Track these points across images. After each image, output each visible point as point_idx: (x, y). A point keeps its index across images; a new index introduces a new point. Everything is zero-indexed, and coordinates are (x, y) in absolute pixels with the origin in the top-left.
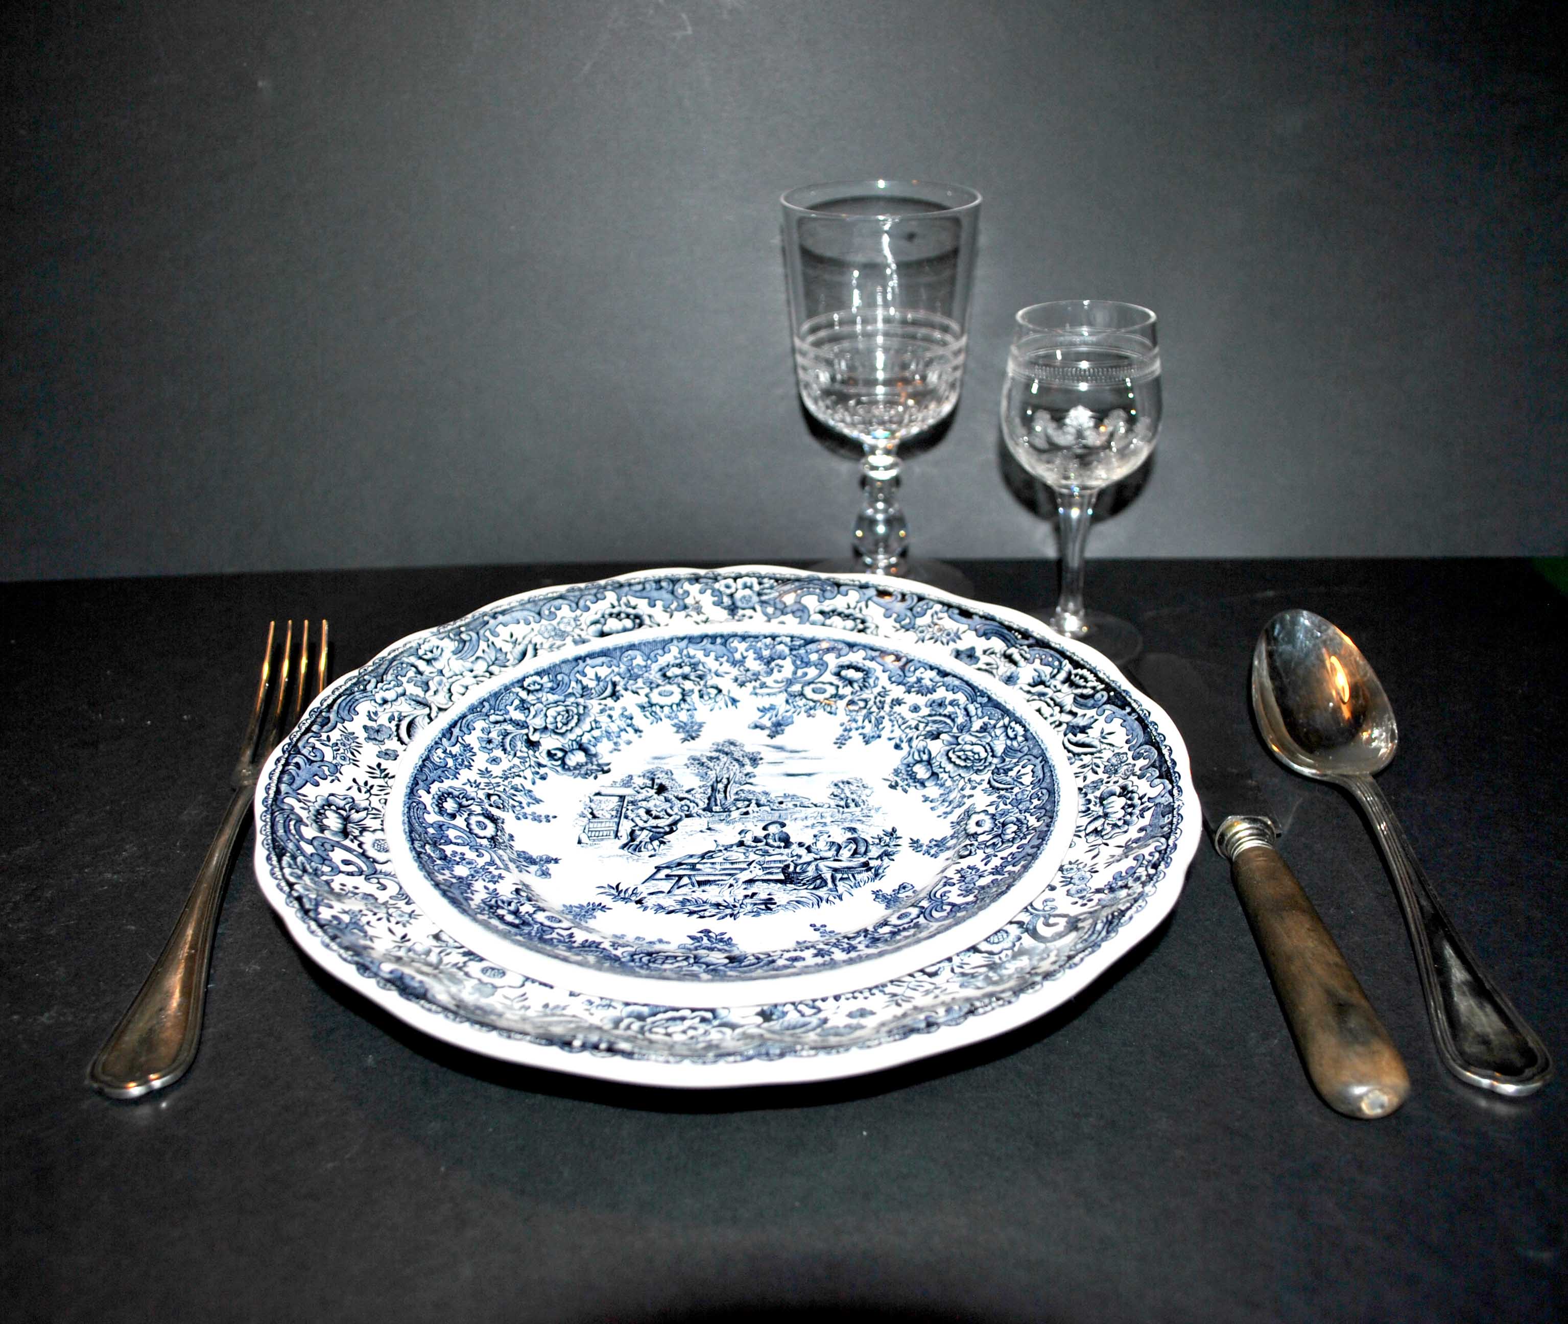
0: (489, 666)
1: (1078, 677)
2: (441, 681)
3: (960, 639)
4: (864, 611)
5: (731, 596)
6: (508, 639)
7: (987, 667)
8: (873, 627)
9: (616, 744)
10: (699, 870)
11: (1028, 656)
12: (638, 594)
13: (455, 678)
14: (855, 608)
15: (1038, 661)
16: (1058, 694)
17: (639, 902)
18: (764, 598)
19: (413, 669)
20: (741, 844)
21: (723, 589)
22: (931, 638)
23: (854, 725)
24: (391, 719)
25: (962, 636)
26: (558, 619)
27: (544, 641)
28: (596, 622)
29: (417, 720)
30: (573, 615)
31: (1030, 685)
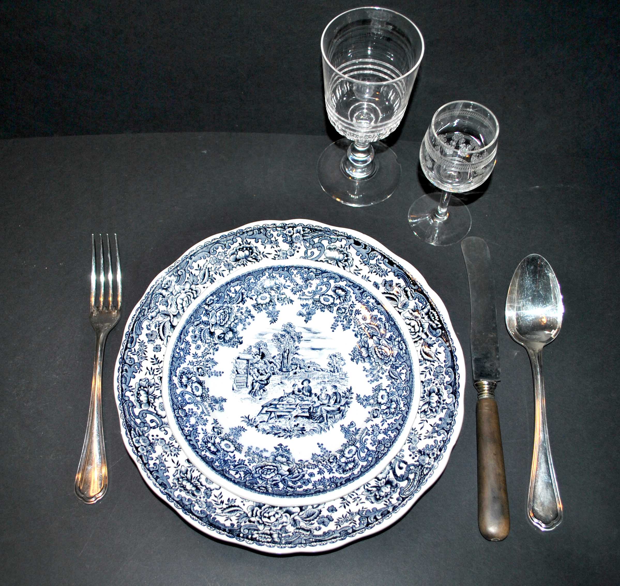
0: (191, 285)
1: (432, 315)
2: (172, 297)
3: (387, 275)
4: (348, 250)
5: (291, 236)
6: (197, 268)
7: (397, 294)
8: (351, 259)
9: (244, 325)
10: (278, 408)
11: (413, 295)
12: (251, 237)
13: (178, 295)
14: (344, 248)
15: (417, 299)
16: (423, 319)
17: (256, 427)
18: (305, 238)
19: (161, 296)
20: (293, 393)
21: (287, 233)
22: (375, 272)
23: (339, 319)
24: (156, 326)
25: (388, 274)
26: (217, 254)
27: (212, 266)
28: (233, 254)
29: (165, 324)
30: (223, 251)
31: (412, 310)
